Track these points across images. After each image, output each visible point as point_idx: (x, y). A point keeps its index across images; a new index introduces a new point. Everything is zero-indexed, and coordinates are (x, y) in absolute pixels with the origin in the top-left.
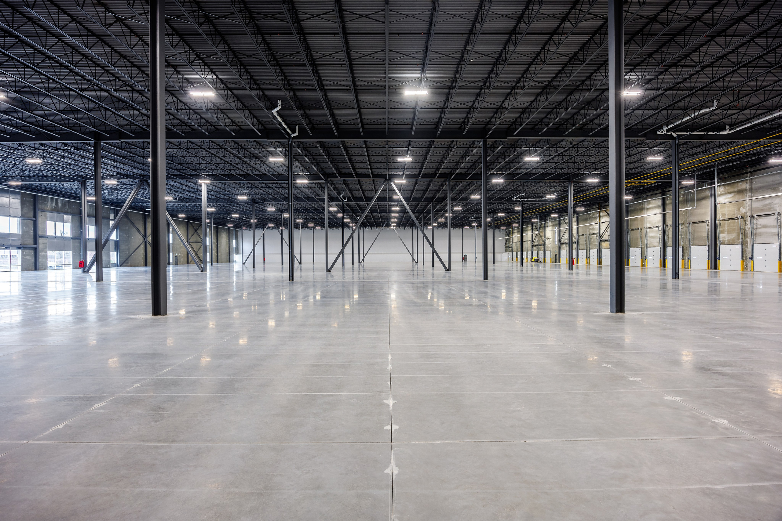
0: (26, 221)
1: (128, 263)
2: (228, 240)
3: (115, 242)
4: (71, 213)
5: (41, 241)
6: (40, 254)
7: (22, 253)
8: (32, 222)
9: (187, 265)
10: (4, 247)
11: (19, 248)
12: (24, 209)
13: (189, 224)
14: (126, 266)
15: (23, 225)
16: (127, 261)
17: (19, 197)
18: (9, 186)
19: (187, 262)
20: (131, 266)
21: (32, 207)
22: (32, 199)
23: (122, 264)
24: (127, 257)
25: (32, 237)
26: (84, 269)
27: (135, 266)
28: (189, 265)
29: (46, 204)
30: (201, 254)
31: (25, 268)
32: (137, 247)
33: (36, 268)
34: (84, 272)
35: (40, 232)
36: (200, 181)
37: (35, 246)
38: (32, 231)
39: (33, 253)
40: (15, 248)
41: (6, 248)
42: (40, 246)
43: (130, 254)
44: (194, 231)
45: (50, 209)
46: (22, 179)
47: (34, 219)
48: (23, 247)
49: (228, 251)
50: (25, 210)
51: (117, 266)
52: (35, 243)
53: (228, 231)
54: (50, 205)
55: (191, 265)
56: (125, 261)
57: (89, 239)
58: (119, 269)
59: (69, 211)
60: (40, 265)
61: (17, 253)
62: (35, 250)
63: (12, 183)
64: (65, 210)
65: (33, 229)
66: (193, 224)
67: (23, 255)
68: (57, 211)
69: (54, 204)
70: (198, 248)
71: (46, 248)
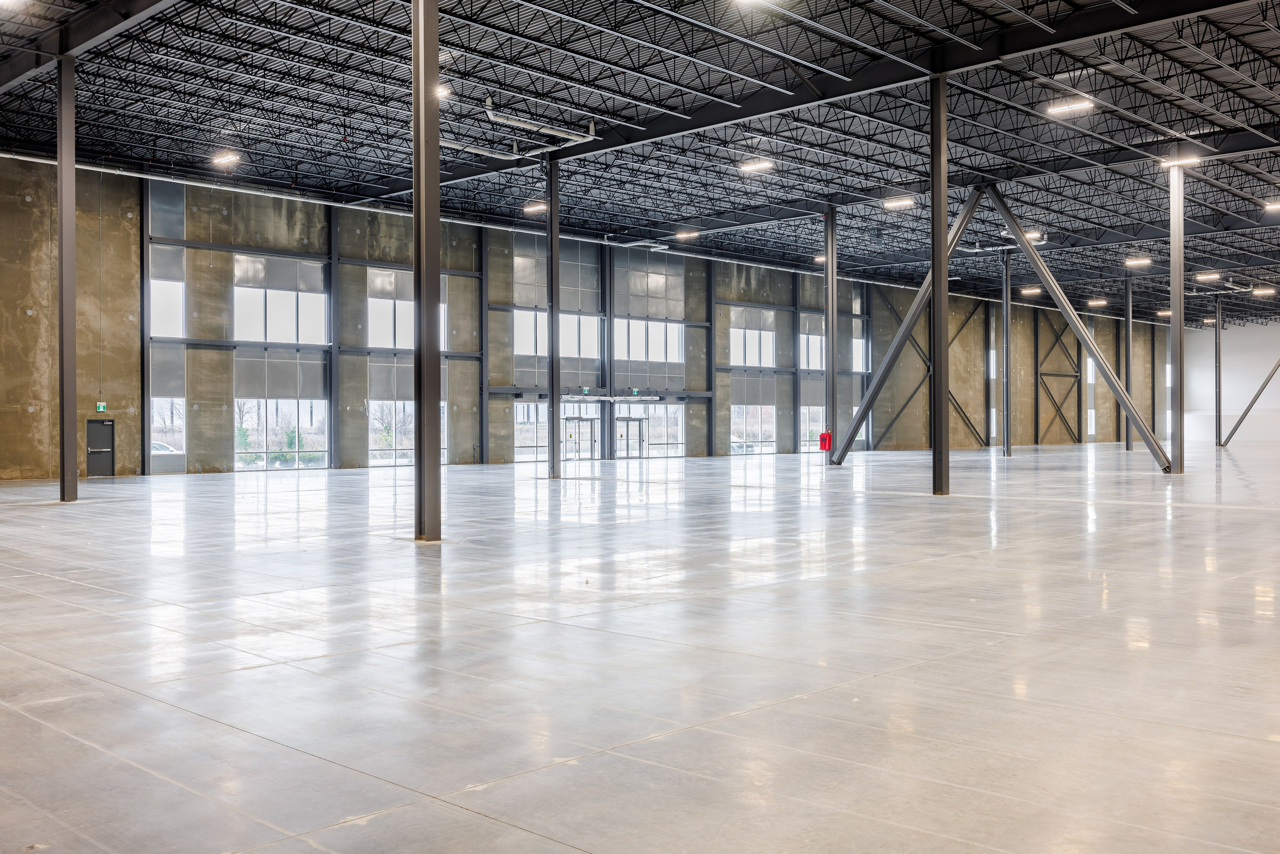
0: (693, 330)
1: (890, 439)
2: (1149, 366)
3: (863, 377)
4: (774, 304)
5: (720, 379)
6: (719, 414)
7: (687, 410)
8: (703, 332)
9: (1033, 446)
10: (658, 398)
11: (681, 399)
12: (690, 300)
13: (1041, 318)
14: (886, 448)
15: (689, 341)
16: (888, 435)
17: (681, 270)
18: (673, 245)
19: (1033, 438)
20: (897, 448)
21: (703, 295)
22: (704, 275)
23: (879, 442)
24: (888, 422)
25: (704, 370)
26: (832, 455)
27: (906, 448)
28: (1039, 447)
29: (729, 285)
30: (1070, 414)
31: (691, 453)
32: (911, 392)
33: (710, 453)
34: (832, 462)
35: (718, 359)
36: (1165, 163)
37: (708, 394)
38: (704, 356)
39: (704, 413)
40: (674, 399)
41: (661, 399)
42: (719, 394)
43: (897, 411)
44: (1054, 339)
45: (735, 297)
46: (701, 222)
47: (708, 324)
48: (690, 398)
49: (1150, 402)
50: (692, 305)
51: (868, 449)
52: (710, 387)
53: (1149, 336)
54: (736, 285)
55: (1045, 447)
56: (885, 433)
57: (809, 372)
58: (871, 458)
59: (771, 300)
60: (717, 443)
61: (677, 411)
62: (709, 402)
63: (682, 236)
64: (763, 295)
65: (705, 350)
66: (1050, 317)
67: (688, 417)
68: (749, 301)
69: (743, 284)
70: (1064, 392)
71: (726, 399)
